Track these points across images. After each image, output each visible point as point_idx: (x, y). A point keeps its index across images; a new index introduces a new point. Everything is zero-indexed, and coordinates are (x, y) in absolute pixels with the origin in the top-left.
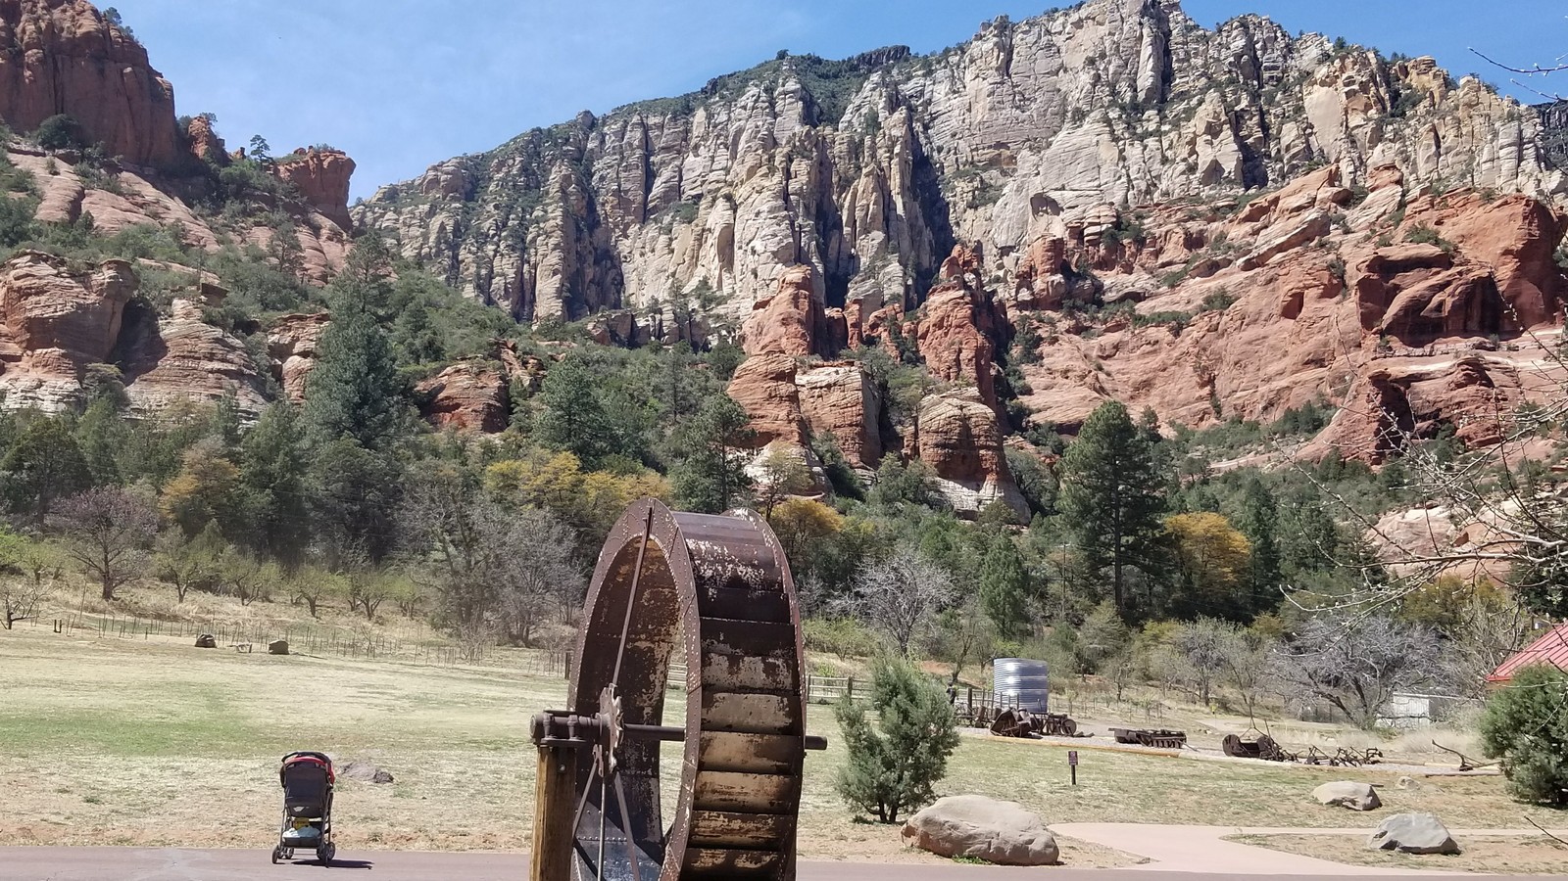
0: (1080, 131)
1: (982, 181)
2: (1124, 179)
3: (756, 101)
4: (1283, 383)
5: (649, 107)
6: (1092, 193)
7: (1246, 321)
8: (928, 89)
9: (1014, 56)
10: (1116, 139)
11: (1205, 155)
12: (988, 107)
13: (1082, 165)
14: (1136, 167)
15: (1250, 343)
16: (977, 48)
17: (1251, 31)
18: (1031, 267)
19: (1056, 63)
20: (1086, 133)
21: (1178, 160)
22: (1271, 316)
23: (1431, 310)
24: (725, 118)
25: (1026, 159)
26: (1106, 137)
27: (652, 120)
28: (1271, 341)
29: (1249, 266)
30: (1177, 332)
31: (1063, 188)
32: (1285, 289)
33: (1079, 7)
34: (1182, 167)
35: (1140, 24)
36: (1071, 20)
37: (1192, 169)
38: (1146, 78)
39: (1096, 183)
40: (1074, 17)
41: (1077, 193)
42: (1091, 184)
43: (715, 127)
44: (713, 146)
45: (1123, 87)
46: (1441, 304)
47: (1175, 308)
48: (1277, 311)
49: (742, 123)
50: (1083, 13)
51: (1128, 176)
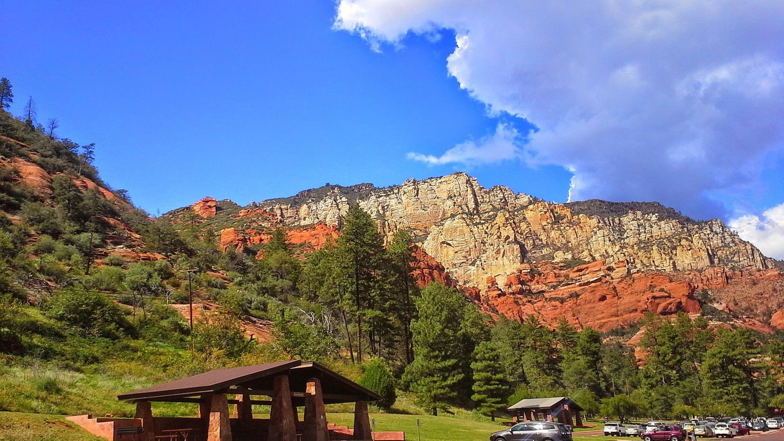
0: (455, 222)
1: (414, 234)
2: (473, 238)
3: (332, 204)
4: (605, 321)
5: (280, 201)
6: (463, 242)
7: (587, 302)
8: (387, 201)
9: (419, 192)
10: (468, 225)
11: (504, 234)
12: (413, 209)
13: (458, 233)
14: (477, 235)
15: (590, 308)
16: (405, 188)
17: (503, 192)
18: (511, 283)
19: (434, 195)
20: (458, 223)
21: (494, 234)
22: (595, 301)
23: (669, 310)
24: (316, 208)
25: (434, 230)
26: (465, 224)
27: (283, 207)
28: (597, 308)
29: (580, 285)
30: (562, 302)
31: (452, 240)
32: (598, 295)
33: (441, 178)
34: (496, 237)
35: (467, 186)
36: (438, 182)
37: (499, 237)
38: (472, 205)
39: (464, 239)
40: (440, 181)
41: (458, 242)
42: (462, 239)
43: (312, 211)
44: (313, 218)
45: (464, 207)
46: (671, 308)
47: (557, 296)
48: (597, 299)
49: (327, 211)
50: (442, 180)
51: (475, 237)
